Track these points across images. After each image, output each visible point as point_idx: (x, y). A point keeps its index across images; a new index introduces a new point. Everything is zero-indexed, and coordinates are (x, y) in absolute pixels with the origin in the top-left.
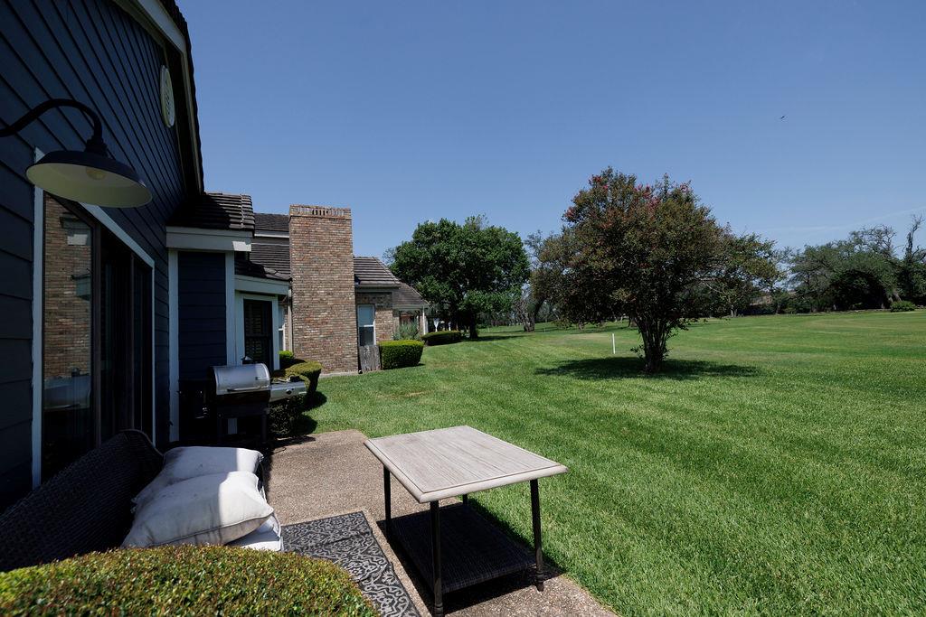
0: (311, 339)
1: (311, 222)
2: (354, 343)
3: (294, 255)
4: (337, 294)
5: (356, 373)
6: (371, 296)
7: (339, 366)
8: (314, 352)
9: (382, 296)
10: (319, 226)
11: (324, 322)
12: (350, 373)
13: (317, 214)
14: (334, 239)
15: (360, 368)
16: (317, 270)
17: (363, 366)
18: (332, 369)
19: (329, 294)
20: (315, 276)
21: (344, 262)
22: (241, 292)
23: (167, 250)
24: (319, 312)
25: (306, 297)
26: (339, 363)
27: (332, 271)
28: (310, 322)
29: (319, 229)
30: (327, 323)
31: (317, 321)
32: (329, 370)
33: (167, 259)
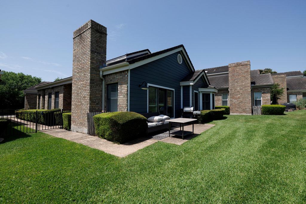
0: (235, 103)
1: (235, 68)
2: (250, 105)
3: (230, 78)
4: (244, 89)
5: (251, 114)
6: (259, 89)
7: (244, 112)
8: (235, 107)
9: (265, 88)
10: (238, 69)
11: (239, 98)
12: (248, 114)
13: (238, 65)
14: (243, 72)
15: (252, 113)
16: (237, 82)
17: (254, 113)
18: (242, 113)
19: (241, 89)
20: (236, 84)
21: (247, 79)
22: (201, 92)
23: (181, 86)
24: (237, 95)
25: (233, 90)
26: (244, 111)
27: (242, 82)
28: (234, 98)
29: (238, 70)
30: (240, 98)
31: (236, 98)
32: (241, 113)
33: (181, 87)
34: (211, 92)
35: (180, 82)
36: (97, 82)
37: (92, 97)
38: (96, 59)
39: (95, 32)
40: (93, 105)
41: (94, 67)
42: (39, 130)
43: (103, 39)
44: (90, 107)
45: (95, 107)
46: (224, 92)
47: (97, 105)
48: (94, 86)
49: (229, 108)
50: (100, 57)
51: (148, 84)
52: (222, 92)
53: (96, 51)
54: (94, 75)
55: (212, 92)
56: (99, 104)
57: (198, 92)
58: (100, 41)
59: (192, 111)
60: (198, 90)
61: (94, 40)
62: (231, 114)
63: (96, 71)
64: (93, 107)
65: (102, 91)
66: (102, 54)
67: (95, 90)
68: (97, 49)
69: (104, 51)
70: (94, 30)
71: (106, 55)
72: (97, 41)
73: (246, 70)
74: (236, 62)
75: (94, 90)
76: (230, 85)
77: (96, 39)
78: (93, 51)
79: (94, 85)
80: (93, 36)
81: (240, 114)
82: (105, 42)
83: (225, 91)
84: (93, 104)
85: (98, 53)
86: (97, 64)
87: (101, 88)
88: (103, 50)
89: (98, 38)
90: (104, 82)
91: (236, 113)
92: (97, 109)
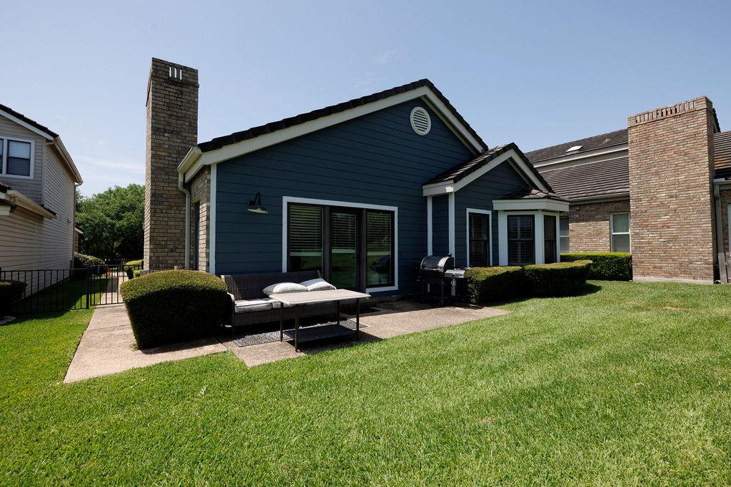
0: (650, 243)
1: (651, 127)
2: (708, 248)
3: (631, 163)
5: (711, 282)
7: (685, 272)
8: (653, 256)
10: (661, 129)
11: (666, 226)
12: (700, 281)
13: (662, 116)
14: (680, 137)
15: (717, 276)
16: (657, 173)
17: (723, 275)
18: (676, 275)
19: (672, 197)
20: (654, 179)
21: (694, 160)
22: (505, 211)
23: (426, 197)
24: (659, 217)
25: (644, 202)
26: (685, 269)
27: (676, 172)
28: (647, 226)
29: (660, 132)
30: (669, 227)
31: (656, 226)
32: (671, 275)
33: (427, 202)
34: (537, 210)
35: (424, 187)
36: (170, 200)
37: (155, 234)
38: (167, 146)
39: (164, 84)
40: (160, 254)
41: (162, 165)
42: (93, 303)
43: (186, 97)
44: (150, 258)
45: (167, 258)
46: (617, 207)
47: (170, 254)
48: (161, 210)
49: (630, 259)
50: (179, 141)
51: (284, 197)
52: (611, 207)
53: (168, 127)
54: (162, 184)
55: (543, 210)
56: (178, 250)
57: (489, 212)
58: (179, 103)
59: (442, 270)
60: (490, 207)
61: (161, 103)
62: (636, 278)
63: (167, 174)
64: (161, 258)
65: (183, 220)
66: (184, 134)
67: (165, 219)
68: (169, 124)
69: (190, 125)
70: (161, 80)
71: (196, 134)
72: (169, 105)
73: (690, 131)
74: (652, 108)
75: (161, 219)
76: (633, 182)
77: (168, 101)
78: (159, 129)
79: (161, 207)
80: (158, 95)
81: (670, 280)
82: (194, 105)
83: (620, 204)
84: (159, 250)
85: (171, 132)
86: (170, 159)
87: (182, 212)
88: (187, 124)
89: (172, 98)
90: (187, 200)
91: (656, 275)
92: (170, 262)
